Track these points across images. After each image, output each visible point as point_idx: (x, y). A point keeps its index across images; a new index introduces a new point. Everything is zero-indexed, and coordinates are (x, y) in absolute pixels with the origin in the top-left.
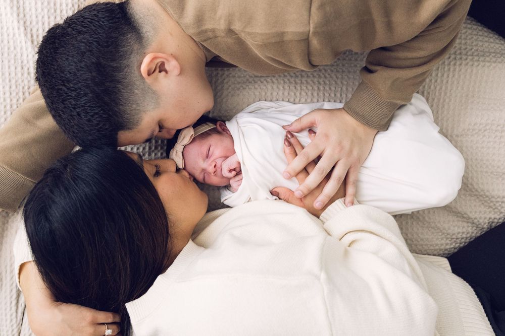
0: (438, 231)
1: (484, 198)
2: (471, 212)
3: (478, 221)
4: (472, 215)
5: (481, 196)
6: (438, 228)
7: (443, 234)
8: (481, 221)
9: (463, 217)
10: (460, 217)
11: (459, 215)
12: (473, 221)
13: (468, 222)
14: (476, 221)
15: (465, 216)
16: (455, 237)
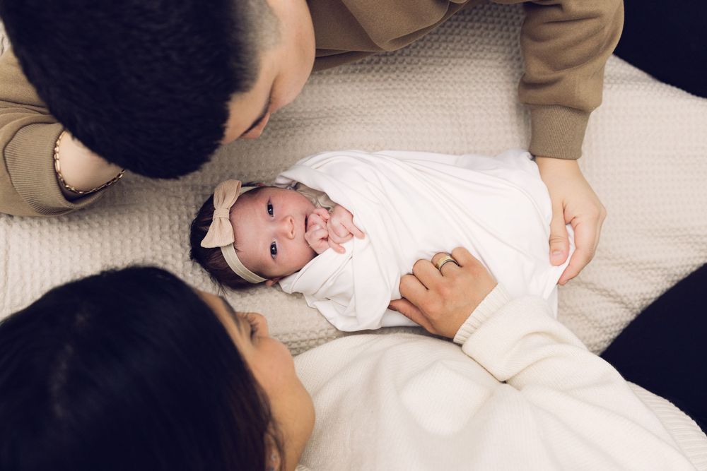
0: (583, 318)
1: (630, 266)
2: (619, 287)
3: (628, 299)
4: (621, 292)
5: (627, 264)
6: (583, 314)
7: (590, 321)
8: (632, 298)
9: (610, 296)
10: (605, 295)
11: (604, 293)
12: (622, 299)
13: (615, 302)
14: (625, 299)
15: (612, 293)
16: (605, 325)
